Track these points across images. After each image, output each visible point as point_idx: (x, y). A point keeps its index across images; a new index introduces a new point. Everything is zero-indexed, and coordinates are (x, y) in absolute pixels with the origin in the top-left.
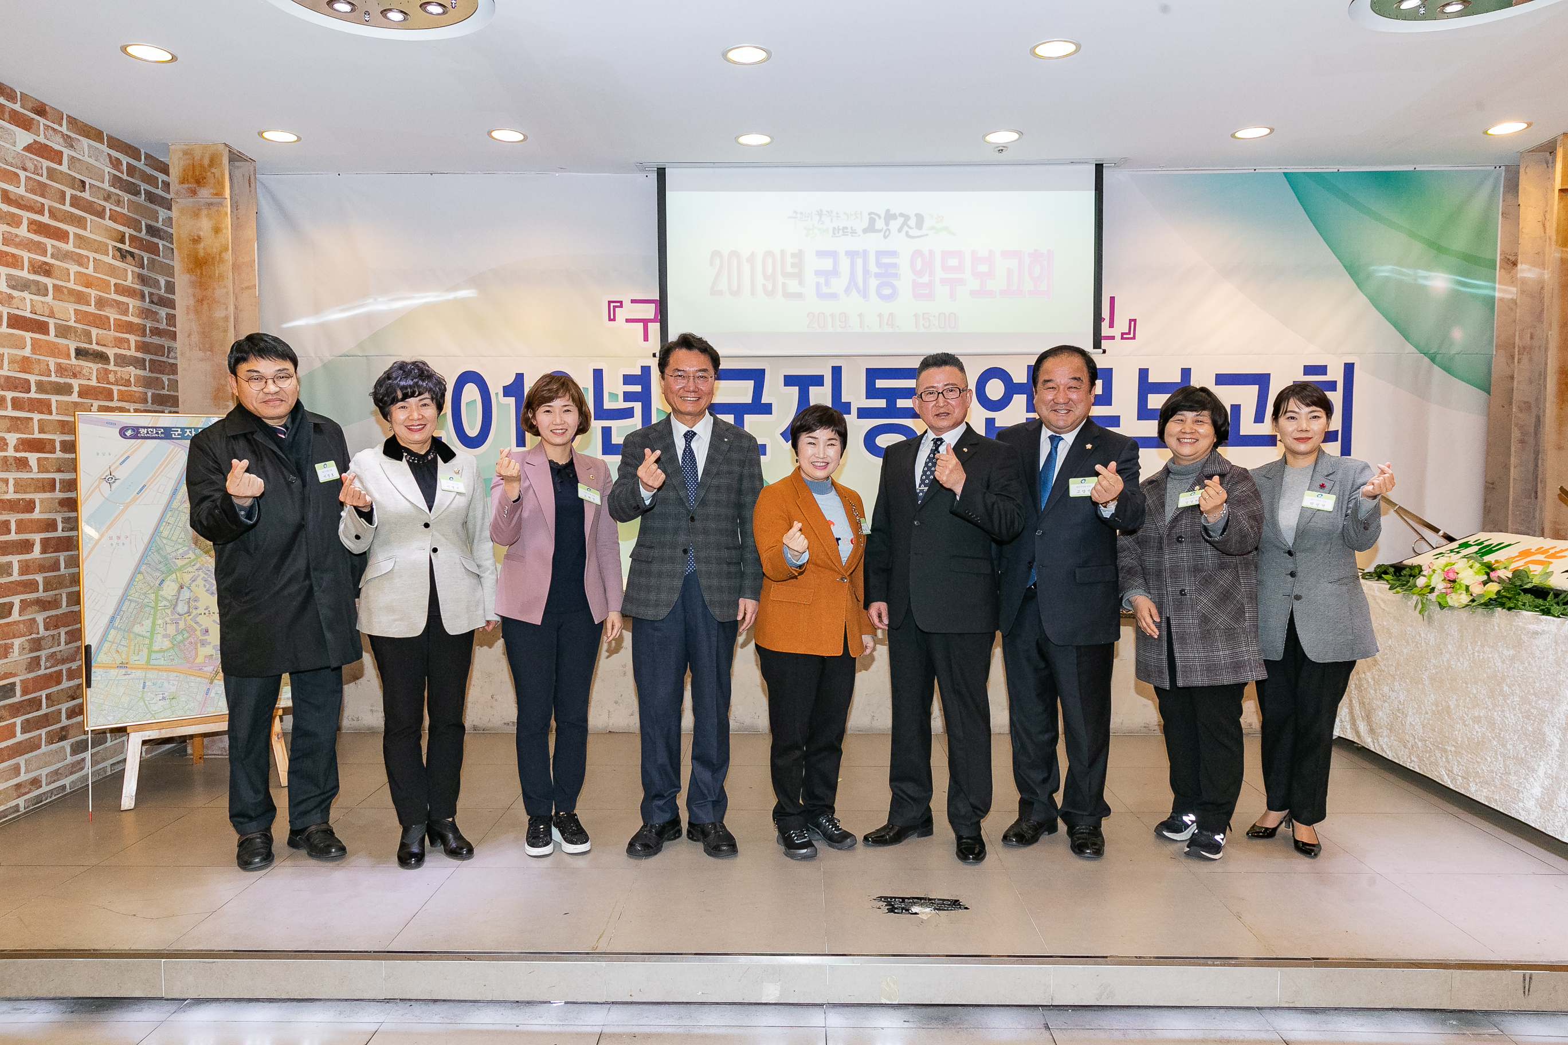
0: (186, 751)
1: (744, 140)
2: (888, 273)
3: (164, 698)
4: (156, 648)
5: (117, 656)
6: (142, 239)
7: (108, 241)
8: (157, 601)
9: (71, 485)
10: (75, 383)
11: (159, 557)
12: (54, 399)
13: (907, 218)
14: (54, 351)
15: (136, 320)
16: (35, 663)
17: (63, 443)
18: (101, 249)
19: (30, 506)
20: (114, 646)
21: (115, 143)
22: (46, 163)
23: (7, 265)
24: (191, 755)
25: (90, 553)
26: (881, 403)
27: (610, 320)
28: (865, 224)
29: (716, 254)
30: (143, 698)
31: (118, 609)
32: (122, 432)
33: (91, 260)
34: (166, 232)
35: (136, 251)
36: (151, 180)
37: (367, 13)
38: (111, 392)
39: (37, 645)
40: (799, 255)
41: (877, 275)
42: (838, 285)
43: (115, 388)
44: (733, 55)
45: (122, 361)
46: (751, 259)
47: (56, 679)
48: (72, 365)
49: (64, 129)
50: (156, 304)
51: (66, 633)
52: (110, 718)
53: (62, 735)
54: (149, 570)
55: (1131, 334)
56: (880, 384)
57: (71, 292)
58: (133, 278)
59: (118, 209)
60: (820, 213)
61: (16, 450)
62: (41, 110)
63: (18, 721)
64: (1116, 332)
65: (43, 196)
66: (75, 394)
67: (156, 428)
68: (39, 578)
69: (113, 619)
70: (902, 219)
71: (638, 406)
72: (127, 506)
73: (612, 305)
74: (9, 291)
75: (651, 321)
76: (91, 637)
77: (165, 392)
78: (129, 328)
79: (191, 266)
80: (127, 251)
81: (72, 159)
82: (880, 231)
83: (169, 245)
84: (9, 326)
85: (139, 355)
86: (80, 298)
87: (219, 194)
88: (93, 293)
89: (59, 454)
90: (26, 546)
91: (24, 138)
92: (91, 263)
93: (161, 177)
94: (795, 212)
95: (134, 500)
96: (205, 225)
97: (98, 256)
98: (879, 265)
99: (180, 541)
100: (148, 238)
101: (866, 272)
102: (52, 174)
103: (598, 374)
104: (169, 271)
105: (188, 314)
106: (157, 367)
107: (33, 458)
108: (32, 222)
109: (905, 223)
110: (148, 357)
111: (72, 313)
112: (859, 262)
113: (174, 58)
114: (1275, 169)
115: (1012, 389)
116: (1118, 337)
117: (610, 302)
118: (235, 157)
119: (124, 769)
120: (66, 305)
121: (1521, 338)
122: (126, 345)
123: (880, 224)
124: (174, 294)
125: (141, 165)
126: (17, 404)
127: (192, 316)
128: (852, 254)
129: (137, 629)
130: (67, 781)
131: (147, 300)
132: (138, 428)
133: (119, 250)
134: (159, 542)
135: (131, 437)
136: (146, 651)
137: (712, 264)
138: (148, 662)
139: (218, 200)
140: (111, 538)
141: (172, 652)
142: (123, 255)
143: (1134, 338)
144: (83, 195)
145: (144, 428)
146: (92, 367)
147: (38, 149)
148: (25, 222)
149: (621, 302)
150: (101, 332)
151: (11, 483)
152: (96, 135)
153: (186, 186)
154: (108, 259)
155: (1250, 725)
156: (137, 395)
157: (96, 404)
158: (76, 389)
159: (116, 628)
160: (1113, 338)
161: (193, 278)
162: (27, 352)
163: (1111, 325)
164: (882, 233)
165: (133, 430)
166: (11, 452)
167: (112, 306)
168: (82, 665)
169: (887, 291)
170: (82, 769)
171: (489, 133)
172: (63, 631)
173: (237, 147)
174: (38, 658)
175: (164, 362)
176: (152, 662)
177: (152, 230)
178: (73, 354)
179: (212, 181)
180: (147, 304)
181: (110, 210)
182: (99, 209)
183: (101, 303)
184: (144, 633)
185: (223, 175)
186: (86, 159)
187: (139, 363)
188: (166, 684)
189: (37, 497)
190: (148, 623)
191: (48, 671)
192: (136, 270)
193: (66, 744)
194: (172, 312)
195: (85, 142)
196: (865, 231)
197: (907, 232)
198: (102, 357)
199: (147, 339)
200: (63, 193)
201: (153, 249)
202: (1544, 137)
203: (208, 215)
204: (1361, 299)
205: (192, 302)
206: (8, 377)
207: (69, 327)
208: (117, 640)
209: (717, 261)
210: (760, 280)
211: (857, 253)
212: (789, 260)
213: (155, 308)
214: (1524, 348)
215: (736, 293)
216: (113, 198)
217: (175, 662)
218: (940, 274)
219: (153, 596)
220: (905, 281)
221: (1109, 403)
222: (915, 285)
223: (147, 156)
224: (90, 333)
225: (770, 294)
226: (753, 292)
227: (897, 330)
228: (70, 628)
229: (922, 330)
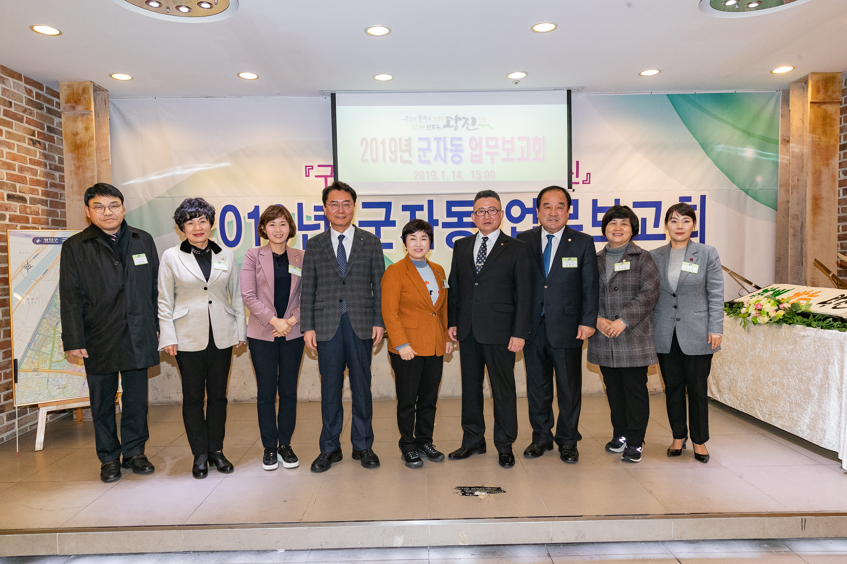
0: (72, 417)
1: (378, 77)
2: (457, 149)
3: (59, 388)
4: (54, 360)
5: (32, 365)
6: (45, 134)
7: (25, 135)
8: (54, 334)
9: (5, 270)
10: (7, 214)
11: (55, 310)
13: (467, 119)
15: (42, 179)
18: (21, 139)
20: (30, 360)
21: (28, 81)
24: (76, 419)
25: (16, 308)
26: (455, 220)
27: (306, 176)
28: (445, 123)
29: (364, 140)
30: (47, 388)
31: (33, 339)
32: (34, 240)
33: (16, 145)
34: (58, 130)
35: (41, 141)
36: (50, 102)
37: (168, 8)
38: (27, 219)
40: (409, 140)
41: (451, 151)
42: (431, 156)
43: (30, 216)
44: (370, 31)
45: (34, 201)
46: (383, 142)
48: (5, 204)
50: (53, 170)
51: (3, 353)
52: (28, 400)
53: (1, 410)
54: (50, 317)
55: (588, 181)
56: (454, 209)
57: (4, 163)
58: (40, 155)
59: (31, 117)
60: (420, 117)
64: (580, 180)
66: (7, 220)
67: (53, 238)
69: (30, 344)
70: (464, 120)
71: (322, 223)
72: (37, 281)
75: (329, 176)
76: (17, 354)
77: (59, 218)
78: (38, 183)
79: (73, 148)
80: (36, 140)
81: (4, 89)
82: (453, 127)
83: (60, 137)
85: (44, 198)
86: (9, 166)
87: (88, 109)
88: (17, 164)
92: (16, 147)
93: (55, 100)
94: (407, 117)
95: (41, 278)
96: (80, 126)
97: (19, 143)
98: (452, 145)
100: (48, 133)
101: (445, 149)
103: (300, 206)
104: (60, 151)
105: (71, 175)
106: (54, 204)
109: (466, 122)
110: (49, 199)
111: (5, 175)
112: (442, 144)
113: (61, 33)
114: (662, 93)
115: (525, 211)
116: (581, 182)
117: (306, 167)
118: (97, 89)
119: (37, 428)
121: (793, 181)
122: (36, 193)
123: (452, 123)
124: (63, 164)
125: (43, 93)
127: (73, 176)
128: (437, 139)
129: (44, 350)
130: (5, 435)
131: (48, 168)
132: (43, 238)
133: (32, 140)
135: (39, 243)
136: (48, 362)
137: (361, 145)
138: (50, 368)
139: (87, 112)
140: (28, 299)
141: (63, 362)
142: (34, 143)
143: (589, 183)
144: (10, 109)
145: (47, 238)
146: (17, 205)
149: (312, 166)
150: (22, 185)
152: (18, 76)
153: (68, 104)
154: (26, 145)
156: (43, 220)
157: (19, 225)
158: (8, 217)
159: (32, 349)
160: (578, 183)
161: (74, 155)
163: (577, 176)
164: (454, 128)
165: (40, 239)
167: (28, 171)
168: (12, 371)
169: (457, 159)
170: (13, 428)
171: (238, 75)
172: (1, 352)
173: (98, 83)
175: (58, 202)
176: (53, 368)
177: (50, 129)
178: (6, 197)
179: (84, 102)
180: (48, 170)
181: (26, 118)
182: (20, 117)
183: (21, 169)
184: (47, 352)
185: (90, 99)
186: (12, 89)
187: (44, 202)
188: (60, 379)
190: (50, 346)
192: (42, 151)
193: (4, 415)
194: (62, 174)
195: (11, 80)
196: (444, 127)
197: (467, 127)
198: (23, 199)
199: (49, 189)
201: (51, 140)
202: (801, 74)
203: (82, 120)
204: (709, 161)
205: (73, 168)
207: (4, 183)
208: (32, 356)
209: (365, 144)
210: (388, 154)
211: (440, 139)
212: (404, 143)
213: (52, 172)
214: (794, 186)
215: (375, 161)
216: (28, 111)
217: (66, 367)
218: (485, 149)
219: (52, 332)
220: (466, 153)
221: (577, 218)
222: (472, 156)
223: (47, 88)
224: (15, 185)
225: (394, 161)
226: (384, 160)
227: (463, 180)
228: (5, 350)
229: (476, 180)
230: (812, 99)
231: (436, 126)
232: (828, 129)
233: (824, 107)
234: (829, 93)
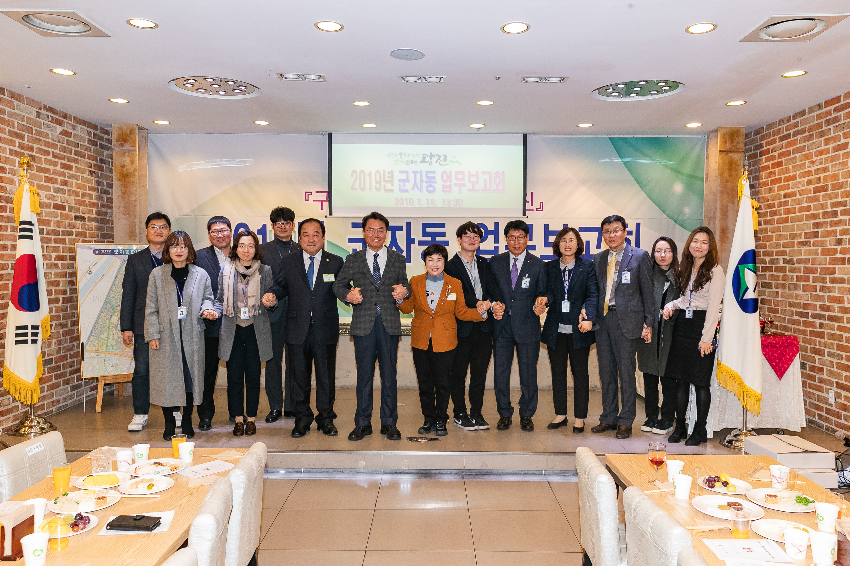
0: (114, 393)
1: (365, 125)
2: (431, 181)
3: (113, 366)
4: (109, 344)
5: (94, 348)
6: (98, 165)
7: (86, 168)
8: (109, 324)
9: (74, 274)
10: (74, 231)
11: (110, 306)
12: (67, 238)
13: (440, 156)
14: (68, 217)
15: (95, 201)
16: (59, 350)
17: (70, 256)
18: (83, 172)
19: (58, 284)
20: (93, 343)
21: (89, 125)
22: (66, 138)
23: (53, 183)
25: (82, 304)
26: (429, 239)
27: (306, 200)
28: (421, 159)
29: (354, 171)
30: (104, 365)
31: (94, 328)
32: (94, 252)
33: (81, 177)
34: (109, 162)
35: (96, 171)
36: (101, 138)
38: (86, 234)
39: (60, 343)
40: (391, 173)
41: (426, 182)
42: (409, 186)
43: (88, 232)
44: (356, 104)
45: (91, 220)
46: (370, 174)
47: (65, 358)
48: (73, 223)
49: (72, 123)
50: (103, 193)
52: (93, 373)
53: (67, 382)
54: (106, 311)
55: (540, 209)
56: (428, 230)
57: (74, 191)
58: (95, 183)
59: (90, 153)
60: (401, 154)
61: (55, 260)
62: (65, 117)
63: (53, 374)
64: (534, 208)
65: (65, 152)
66: (74, 235)
67: (108, 250)
68: (61, 314)
69: (92, 331)
70: (438, 157)
72: (97, 283)
73: (307, 193)
74: (54, 194)
75: (324, 201)
76: (83, 339)
77: (106, 232)
78: (92, 205)
79: (121, 177)
80: (93, 171)
81: (75, 135)
82: (427, 162)
83: (110, 168)
84: (54, 208)
85: (96, 216)
86: (77, 194)
87: (134, 146)
88: (81, 191)
89: (68, 261)
90: (57, 301)
91: (59, 129)
93: (105, 136)
94: (390, 153)
95: (100, 281)
96: (127, 160)
97: (83, 175)
98: (427, 177)
99: (119, 299)
100: (100, 164)
101: (421, 180)
102: (68, 142)
104: (111, 178)
105: (118, 198)
106: (103, 221)
107: (60, 263)
108: (62, 164)
109: (439, 159)
110: (99, 217)
111: (74, 200)
112: (418, 176)
113: (128, 102)
114: (605, 136)
116: (535, 210)
118: (140, 128)
120: (71, 197)
121: (710, 213)
122: (92, 213)
123: (427, 159)
124: (111, 189)
125: (98, 133)
126: (56, 241)
127: (120, 200)
128: (415, 172)
129: (102, 336)
130: (68, 402)
131: (100, 192)
132: (100, 250)
133: (90, 171)
134: (110, 299)
135: (98, 254)
136: (105, 346)
137: (352, 176)
138: (106, 350)
139: (133, 149)
140: (90, 297)
141: (116, 347)
142: (91, 173)
143: (542, 211)
144: (78, 149)
145: (103, 250)
146: (79, 223)
147: (65, 133)
148: (59, 164)
149: (311, 192)
150: (83, 208)
151: (53, 274)
152: (81, 122)
153: (118, 143)
154: (86, 176)
155: (596, 386)
156: (95, 235)
157: (81, 239)
158: (75, 233)
159: (93, 336)
160: (533, 210)
161: (121, 183)
162: (59, 219)
163: (532, 205)
164: (429, 163)
165: (99, 251)
166: (53, 261)
167: (87, 196)
168: (79, 351)
169: (431, 189)
170: (74, 398)
171: (254, 122)
172: (68, 337)
173: (141, 125)
174: (60, 348)
175: (107, 219)
176: (108, 350)
177: (102, 161)
178: (74, 218)
179: (131, 140)
180: (99, 194)
181: (87, 154)
182: (84, 154)
183: (83, 195)
184: (104, 338)
185: (136, 138)
186: (80, 134)
187: (96, 220)
188: (114, 360)
189: (61, 280)
190: (106, 334)
191: (63, 354)
192: (96, 179)
193: (68, 386)
194: (110, 196)
195: (79, 126)
196: (421, 162)
197: (440, 163)
198: (83, 219)
199: (99, 209)
200: (72, 149)
201: (102, 169)
202: (715, 127)
203: (128, 155)
204: (643, 194)
205: (120, 193)
206: (53, 230)
207: (72, 207)
208: (94, 341)
209: (355, 175)
210: (374, 183)
211: (417, 172)
212: (387, 175)
213: (102, 195)
214: (711, 218)
215: (363, 189)
216: (89, 149)
217: (117, 351)
218: (454, 181)
219: (108, 322)
220: (438, 185)
222: (443, 186)
223: (101, 128)
224: (79, 208)
225: (378, 190)
226: (370, 189)
227: (435, 206)
228: (71, 336)
229: (446, 206)
230: (720, 148)
231: (414, 162)
232: (734, 173)
233: (730, 154)
234: (734, 144)
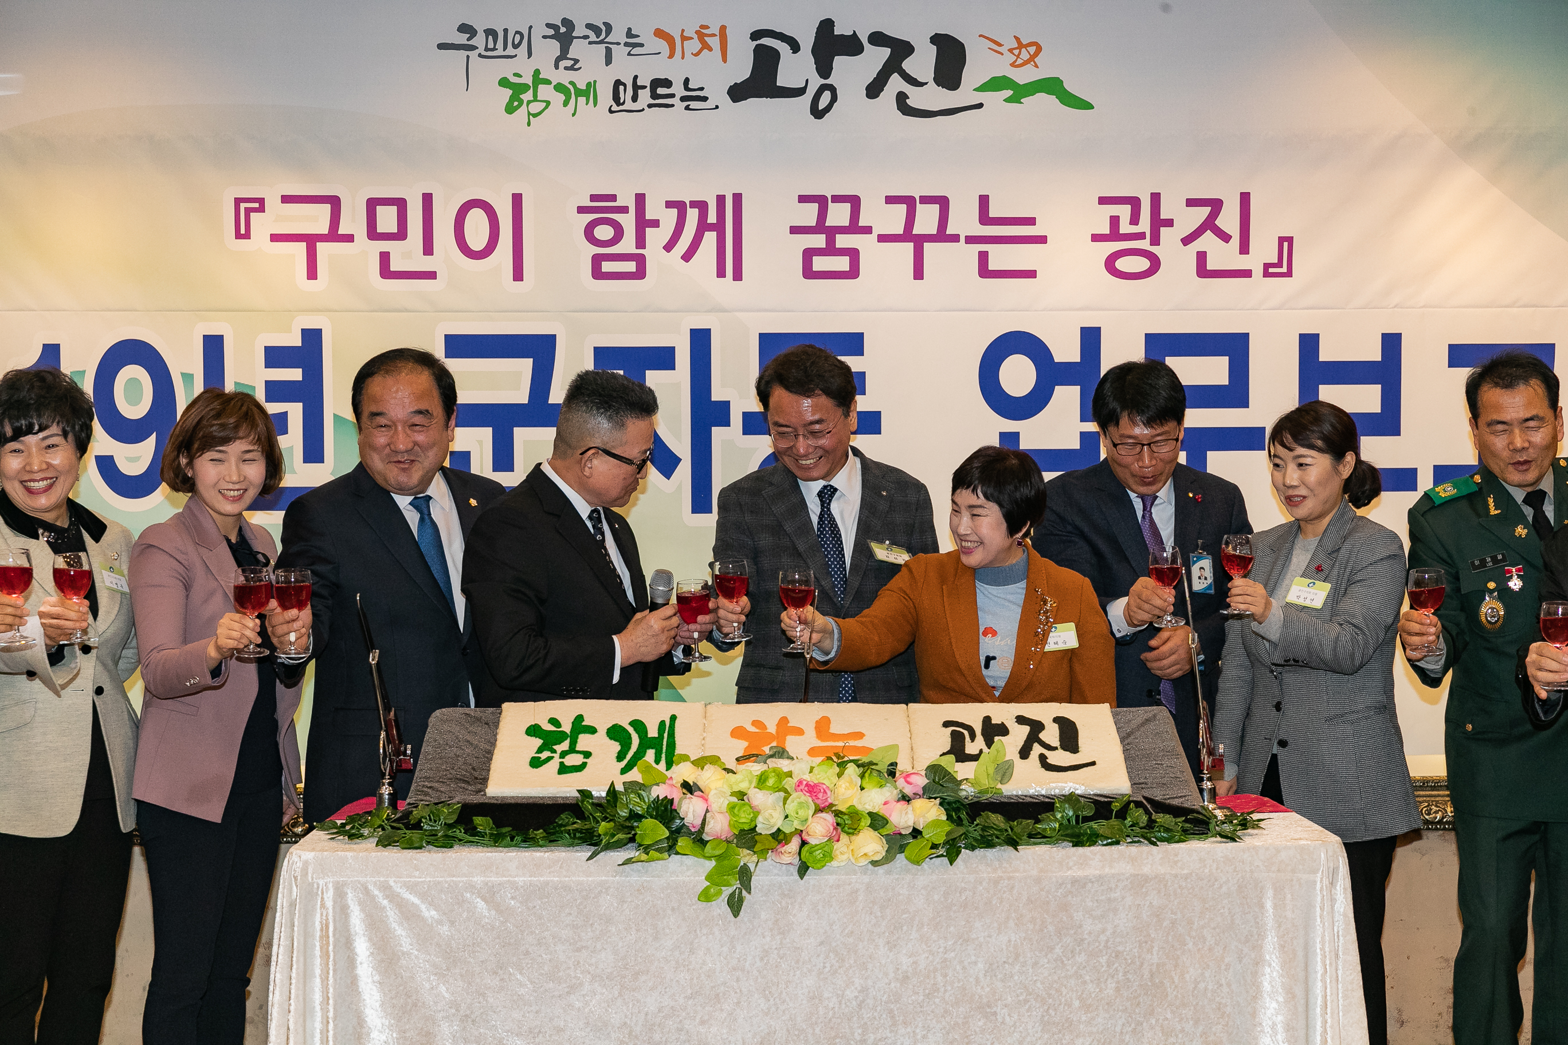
27: (238, 236)
55: (1280, 267)
64: (1254, 261)
71: (295, 411)
73: (243, 206)
75: (321, 237)
103: (213, 346)
115: (1051, 374)
116: (1258, 271)
117: (238, 201)
143: (1289, 274)
149: (261, 201)
160: (1247, 274)
163: (1244, 249)
221: (1245, 404)
